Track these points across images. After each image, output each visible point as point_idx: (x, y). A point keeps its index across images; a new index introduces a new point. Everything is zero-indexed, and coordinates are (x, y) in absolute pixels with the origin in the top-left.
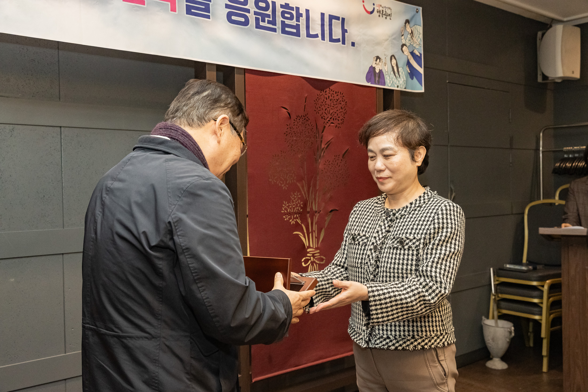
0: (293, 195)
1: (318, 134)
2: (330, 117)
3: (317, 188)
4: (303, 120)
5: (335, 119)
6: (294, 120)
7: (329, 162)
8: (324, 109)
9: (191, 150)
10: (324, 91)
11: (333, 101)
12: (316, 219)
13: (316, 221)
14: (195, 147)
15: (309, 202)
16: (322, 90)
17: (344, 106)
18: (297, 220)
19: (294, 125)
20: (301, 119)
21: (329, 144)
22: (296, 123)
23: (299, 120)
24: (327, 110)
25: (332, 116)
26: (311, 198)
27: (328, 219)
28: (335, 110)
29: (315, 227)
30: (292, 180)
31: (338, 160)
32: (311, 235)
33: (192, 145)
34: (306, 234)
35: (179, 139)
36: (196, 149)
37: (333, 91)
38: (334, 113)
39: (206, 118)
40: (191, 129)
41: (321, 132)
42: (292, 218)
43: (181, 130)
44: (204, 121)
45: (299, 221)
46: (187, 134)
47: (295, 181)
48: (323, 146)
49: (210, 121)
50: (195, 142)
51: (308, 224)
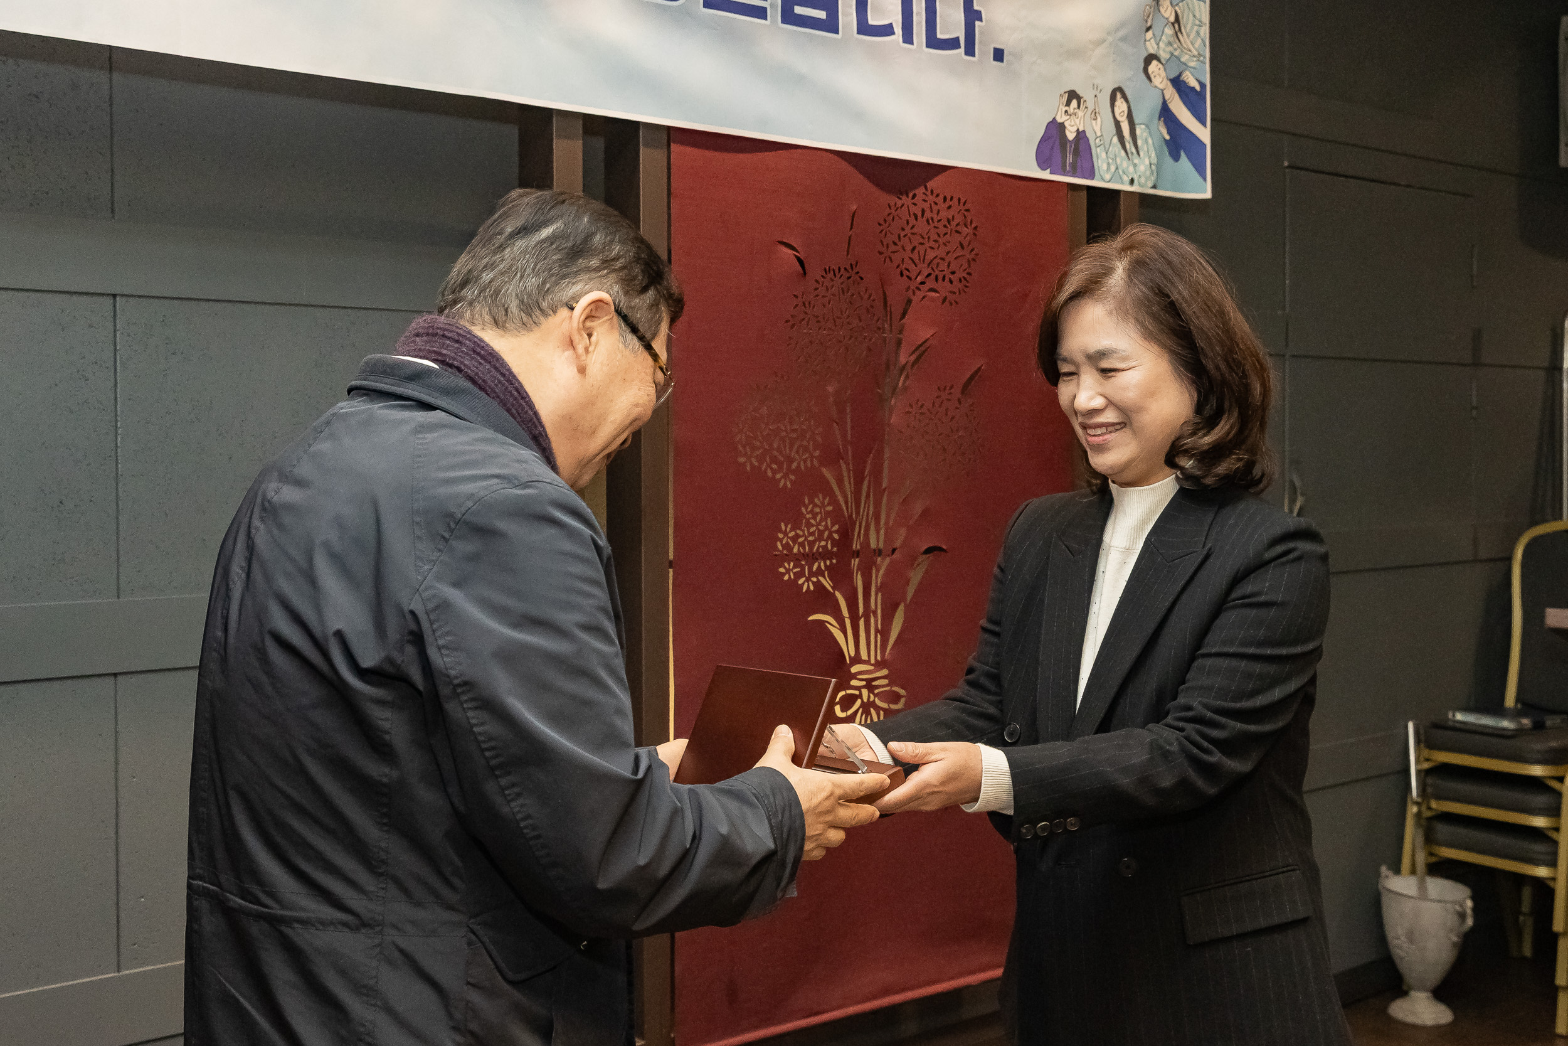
0: (809, 504)
1: (889, 322)
2: (926, 274)
3: (884, 486)
4: (842, 283)
5: (940, 278)
6: (817, 281)
7: (922, 406)
8: (909, 248)
9: (498, 397)
10: (908, 196)
11: (936, 224)
12: (877, 578)
13: (879, 584)
14: (510, 388)
15: (858, 524)
16: (901, 192)
17: (968, 239)
18: (821, 578)
19: (817, 296)
20: (838, 276)
21: (922, 351)
22: (822, 291)
23: (832, 280)
24: (916, 251)
25: (933, 269)
26: (865, 516)
27: (916, 577)
28: (941, 252)
29: (876, 601)
30: (807, 458)
31: (949, 400)
32: (862, 622)
33: (500, 382)
34: (848, 622)
35: (465, 365)
36: (512, 395)
37: (937, 196)
38: (937, 260)
39: (544, 305)
40: (503, 336)
41: (899, 317)
42: (807, 575)
43: (470, 341)
44: (538, 313)
45: (827, 583)
46: (487, 351)
47: (816, 463)
48: (903, 359)
49: (555, 312)
50: (511, 373)
51: (855, 590)
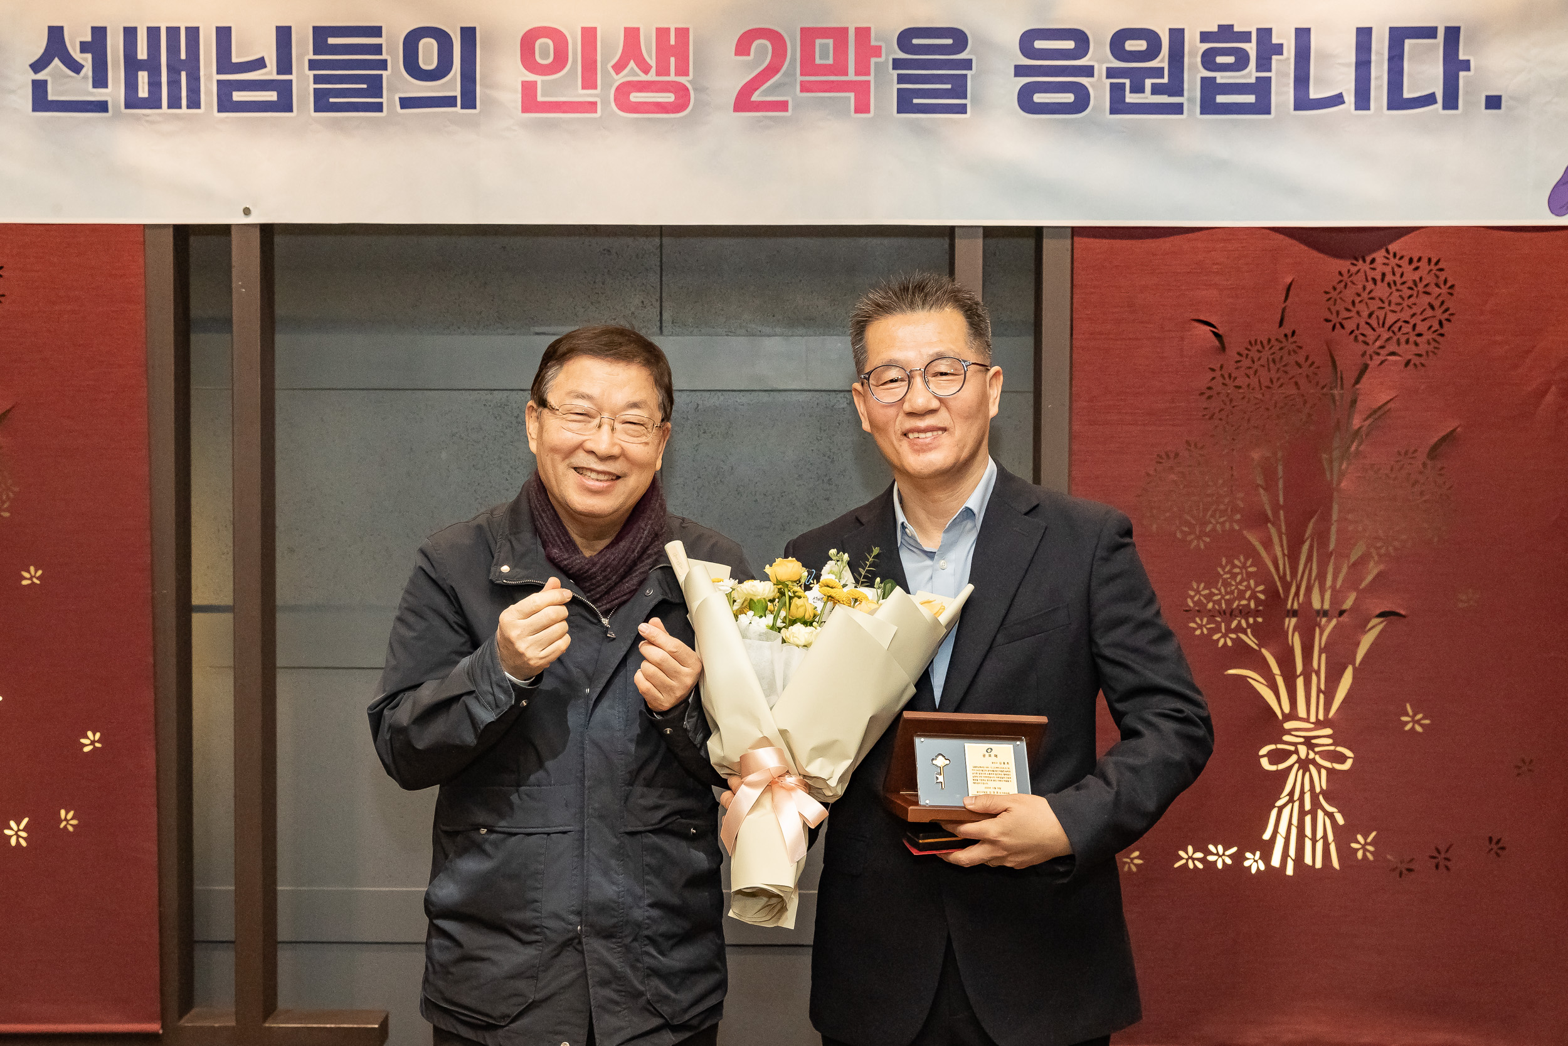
0: (1227, 565)
2: (1388, 337)
3: (1332, 546)
4: (1274, 353)
5: (1403, 340)
6: (1239, 354)
8: (1365, 314)
10: (1364, 261)
11: (1399, 287)
12: (1320, 640)
13: (1323, 645)
15: (1294, 586)
16: (1357, 256)
18: (1242, 636)
20: (1267, 349)
21: (1378, 414)
23: (1259, 351)
24: (1374, 316)
25: (1393, 332)
26: (1305, 578)
27: (1368, 639)
28: (1405, 315)
29: (1319, 661)
31: (1412, 464)
32: (1300, 682)
34: (1280, 681)
37: (1401, 258)
41: (1352, 381)
42: (1223, 630)
45: (1250, 641)
47: (1237, 527)
48: (1356, 422)
51: (1291, 650)
